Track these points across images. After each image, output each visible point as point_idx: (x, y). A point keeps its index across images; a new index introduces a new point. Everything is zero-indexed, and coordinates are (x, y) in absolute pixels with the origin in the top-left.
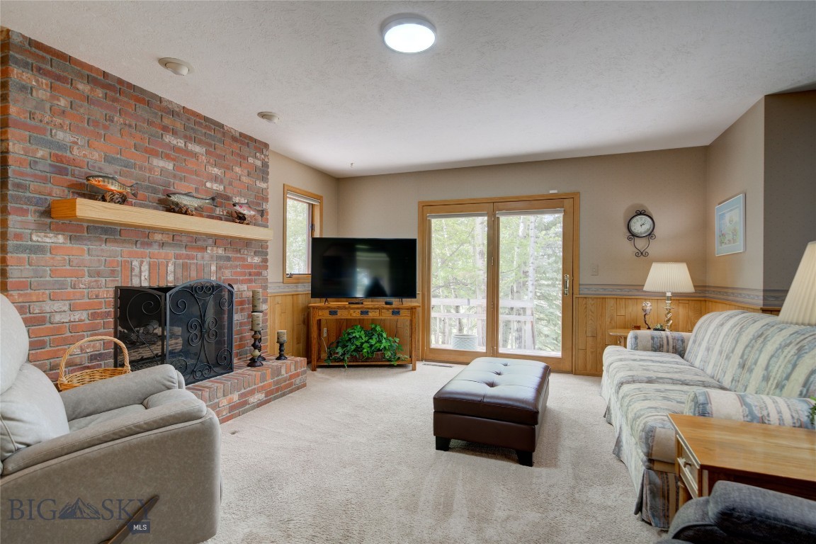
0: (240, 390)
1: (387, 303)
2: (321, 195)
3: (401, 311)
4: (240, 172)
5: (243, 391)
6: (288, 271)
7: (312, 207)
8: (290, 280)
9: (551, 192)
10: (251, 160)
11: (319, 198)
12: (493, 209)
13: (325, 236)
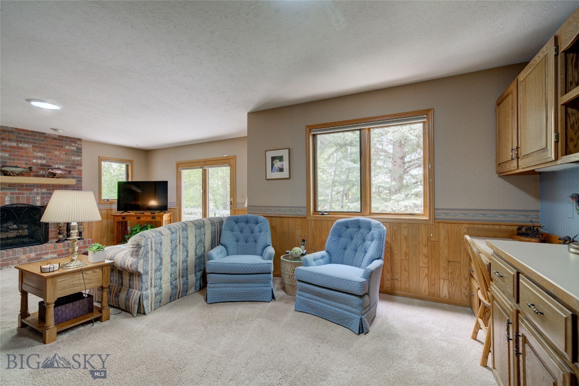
0: (37, 252)
1: (152, 213)
2: (132, 159)
3: (156, 217)
4: (59, 154)
5: (38, 252)
6: (103, 198)
7: (127, 166)
8: (108, 202)
9: (225, 156)
10: (67, 147)
11: (131, 162)
12: (204, 164)
13: (135, 180)
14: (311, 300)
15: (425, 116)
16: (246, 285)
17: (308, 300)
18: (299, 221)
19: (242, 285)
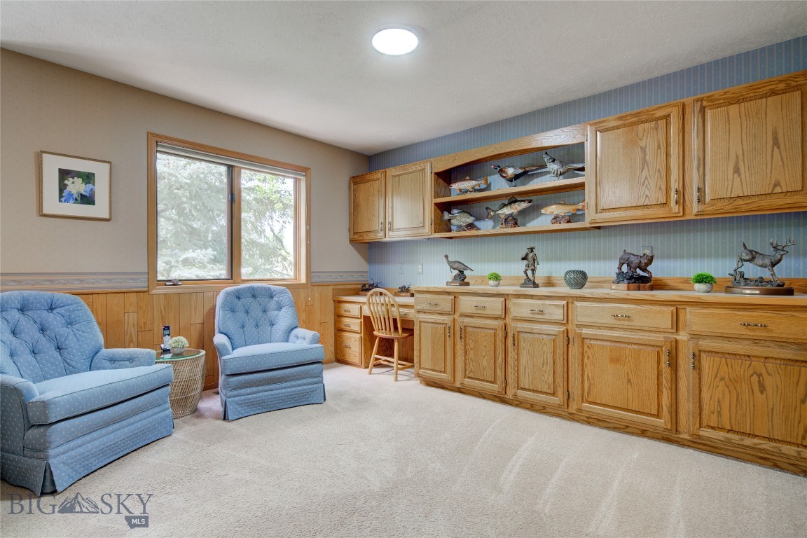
14: (255, 395)
15: (304, 174)
16: (131, 420)
17: (249, 397)
18: (133, 297)
19: (124, 423)
